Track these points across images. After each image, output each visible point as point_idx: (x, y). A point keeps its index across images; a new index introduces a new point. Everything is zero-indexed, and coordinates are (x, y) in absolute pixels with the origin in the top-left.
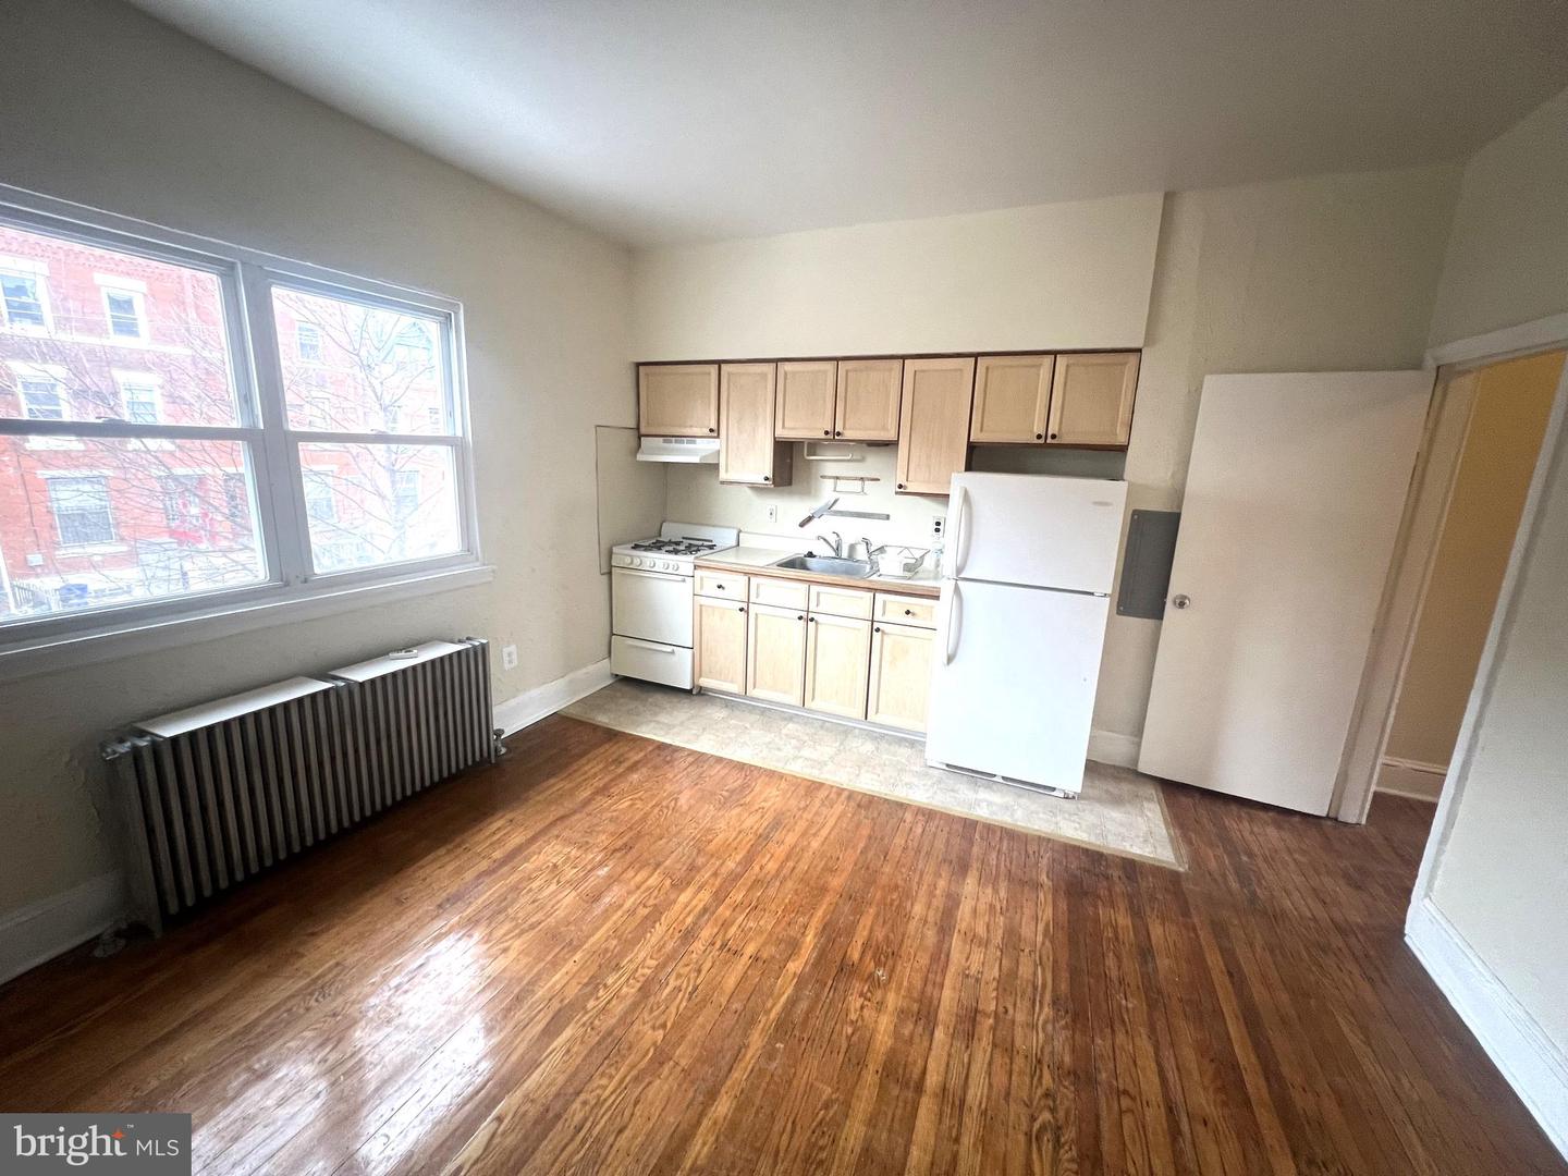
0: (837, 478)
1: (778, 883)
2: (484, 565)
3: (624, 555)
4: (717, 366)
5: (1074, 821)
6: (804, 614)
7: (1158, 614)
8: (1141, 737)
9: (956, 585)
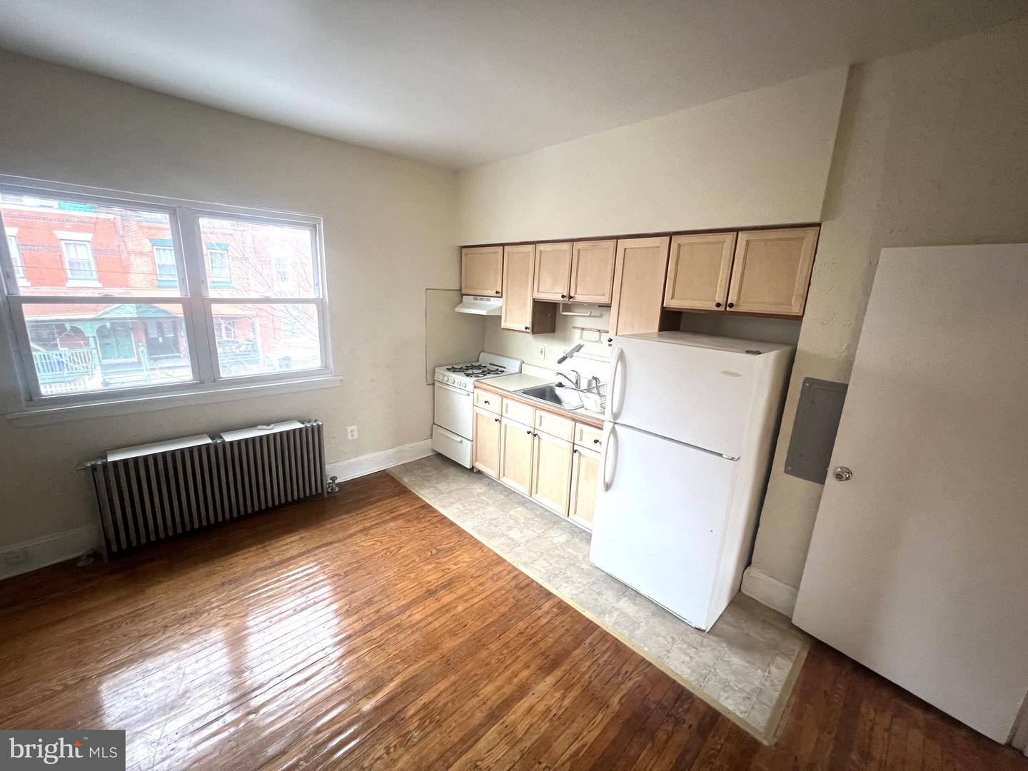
0: (583, 329)
1: (410, 632)
2: (335, 376)
3: (442, 374)
4: (502, 247)
5: (687, 654)
6: (531, 430)
7: (821, 479)
8: (798, 589)
9: (614, 428)
